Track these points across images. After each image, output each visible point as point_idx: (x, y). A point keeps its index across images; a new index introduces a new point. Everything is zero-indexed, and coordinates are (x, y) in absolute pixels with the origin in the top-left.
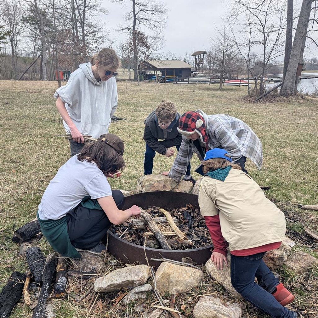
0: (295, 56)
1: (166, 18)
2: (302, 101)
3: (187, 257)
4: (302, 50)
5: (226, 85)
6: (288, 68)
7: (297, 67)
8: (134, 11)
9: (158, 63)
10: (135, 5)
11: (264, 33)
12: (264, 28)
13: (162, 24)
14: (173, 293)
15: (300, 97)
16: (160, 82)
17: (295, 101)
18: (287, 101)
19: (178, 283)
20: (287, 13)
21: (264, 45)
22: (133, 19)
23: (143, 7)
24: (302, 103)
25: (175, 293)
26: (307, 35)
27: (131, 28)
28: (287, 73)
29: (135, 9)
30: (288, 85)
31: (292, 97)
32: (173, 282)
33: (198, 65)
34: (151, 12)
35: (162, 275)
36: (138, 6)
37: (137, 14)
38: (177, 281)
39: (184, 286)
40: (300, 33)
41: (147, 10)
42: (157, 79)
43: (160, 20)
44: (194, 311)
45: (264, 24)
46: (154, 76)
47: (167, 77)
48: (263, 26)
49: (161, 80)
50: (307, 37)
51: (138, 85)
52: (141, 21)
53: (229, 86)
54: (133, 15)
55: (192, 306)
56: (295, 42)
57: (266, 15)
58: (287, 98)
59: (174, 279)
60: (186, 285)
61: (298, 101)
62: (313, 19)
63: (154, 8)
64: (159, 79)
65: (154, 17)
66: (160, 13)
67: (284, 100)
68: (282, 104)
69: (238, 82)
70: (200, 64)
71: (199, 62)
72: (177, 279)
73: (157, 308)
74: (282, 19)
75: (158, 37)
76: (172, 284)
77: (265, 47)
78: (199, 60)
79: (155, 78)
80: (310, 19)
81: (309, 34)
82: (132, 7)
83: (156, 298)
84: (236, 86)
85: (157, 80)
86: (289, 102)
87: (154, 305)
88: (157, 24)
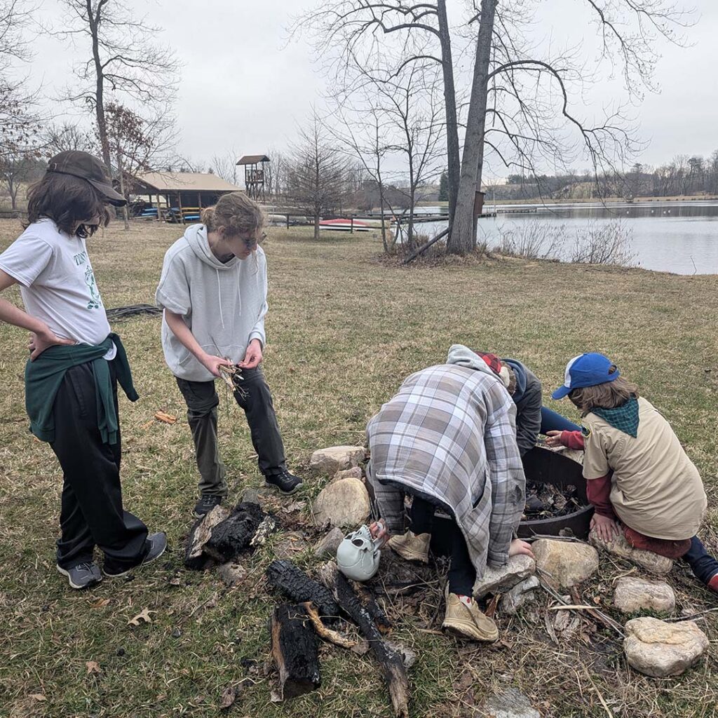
0: (469, 176)
1: (177, 80)
2: (489, 263)
3: (566, 528)
4: (480, 166)
5: (323, 229)
6: (459, 199)
7: (474, 197)
8: (97, 59)
9: (164, 179)
10: (99, 46)
11: (407, 130)
12: (405, 120)
13: (168, 92)
14: (568, 585)
15: (484, 256)
16: (169, 222)
17: (478, 262)
18: (465, 263)
19: (573, 567)
20: (444, 94)
21: (410, 152)
22: (94, 77)
23: (118, 52)
24: (490, 267)
25: (572, 584)
26: (485, 140)
27: (91, 97)
28: (457, 209)
29: (99, 54)
30: (462, 233)
31: (472, 256)
32: (566, 566)
33: (252, 184)
34: (139, 64)
35: (548, 558)
36: (107, 48)
37: (104, 66)
38: (571, 564)
39: (582, 571)
40: (474, 134)
41: (130, 60)
42: (159, 214)
43: (163, 85)
44: (616, 600)
45: (405, 112)
46: (151, 208)
47: (183, 211)
48: (403, 117)
49: (171, 216)
50: (486, 142)
51: (127, 228)
52: (117, 83)
53: (328, 231)
54: (94, 67)
55: (611, 595)
56: (467, 150)
57: (408, 96)
58: (461, 256)
59: (567, 563)
60: (584, 568)
61: (482, 262)
62: (494, 110)
63: (146, 56)
64: (164, 214)
65: (149, 77)
66: (162, 69)
67: (458, 261)
68: (456, 269)
69: (348, 222)
70: (257, 183)
71: (254, 179)
72: (570, 561)
73: (558, 610)
74: (433, 104)
75: (161, 120)
76: (565, 570)
77: (411, 158)
78: (254, 174)
79: (156, 211)
80: (487, 108)
81: (487, 137)
82: (92, 49)
83: (549, 595)
84: (344, 232)
85: (159, 217)
86: (467, 264)
87: (551, 607)
88: (155, 92)
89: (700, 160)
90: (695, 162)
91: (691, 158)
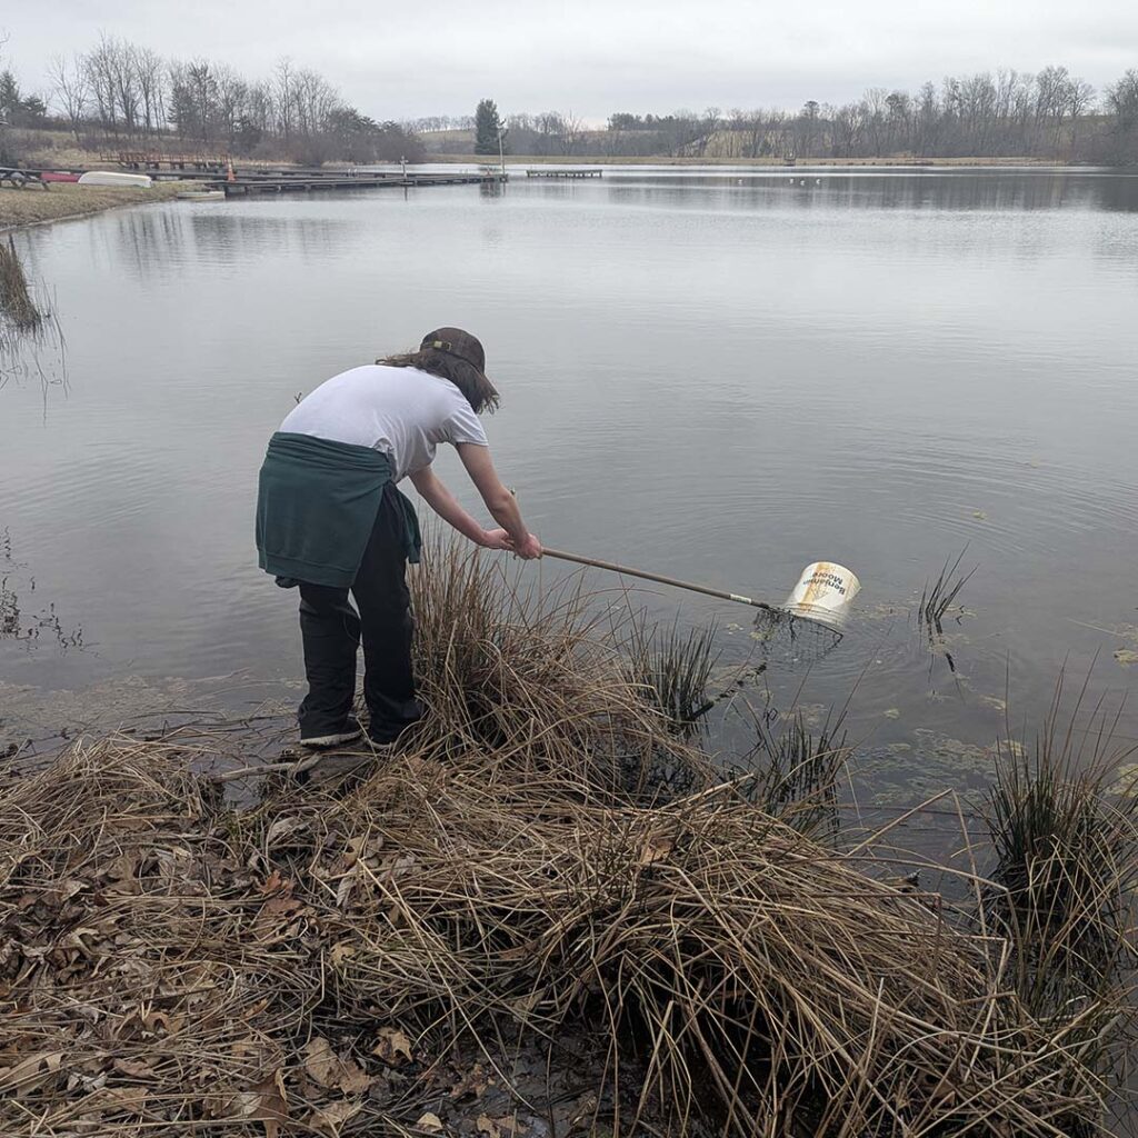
89: (903, 98)
90: (897, 101)
91: (890, 94)
